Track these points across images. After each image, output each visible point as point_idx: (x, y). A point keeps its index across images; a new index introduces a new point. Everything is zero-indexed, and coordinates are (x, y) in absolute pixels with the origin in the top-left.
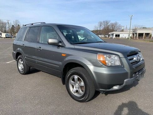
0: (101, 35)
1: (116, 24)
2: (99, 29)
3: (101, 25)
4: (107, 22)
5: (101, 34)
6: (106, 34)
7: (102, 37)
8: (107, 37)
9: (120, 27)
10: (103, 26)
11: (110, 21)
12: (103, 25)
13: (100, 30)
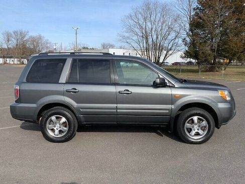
0: (13, 59)
1: (40, 38)
2: (5, 46)
3: (10, 38)
4: (22, 35)
5: (11, 57)
6: (22, 58)
7: (14, 64)
8: (24, 62)
9: (48, 45)
10: (15, 41)
11: (28, 32)
12: (13, 39)
13: (9, 49)
